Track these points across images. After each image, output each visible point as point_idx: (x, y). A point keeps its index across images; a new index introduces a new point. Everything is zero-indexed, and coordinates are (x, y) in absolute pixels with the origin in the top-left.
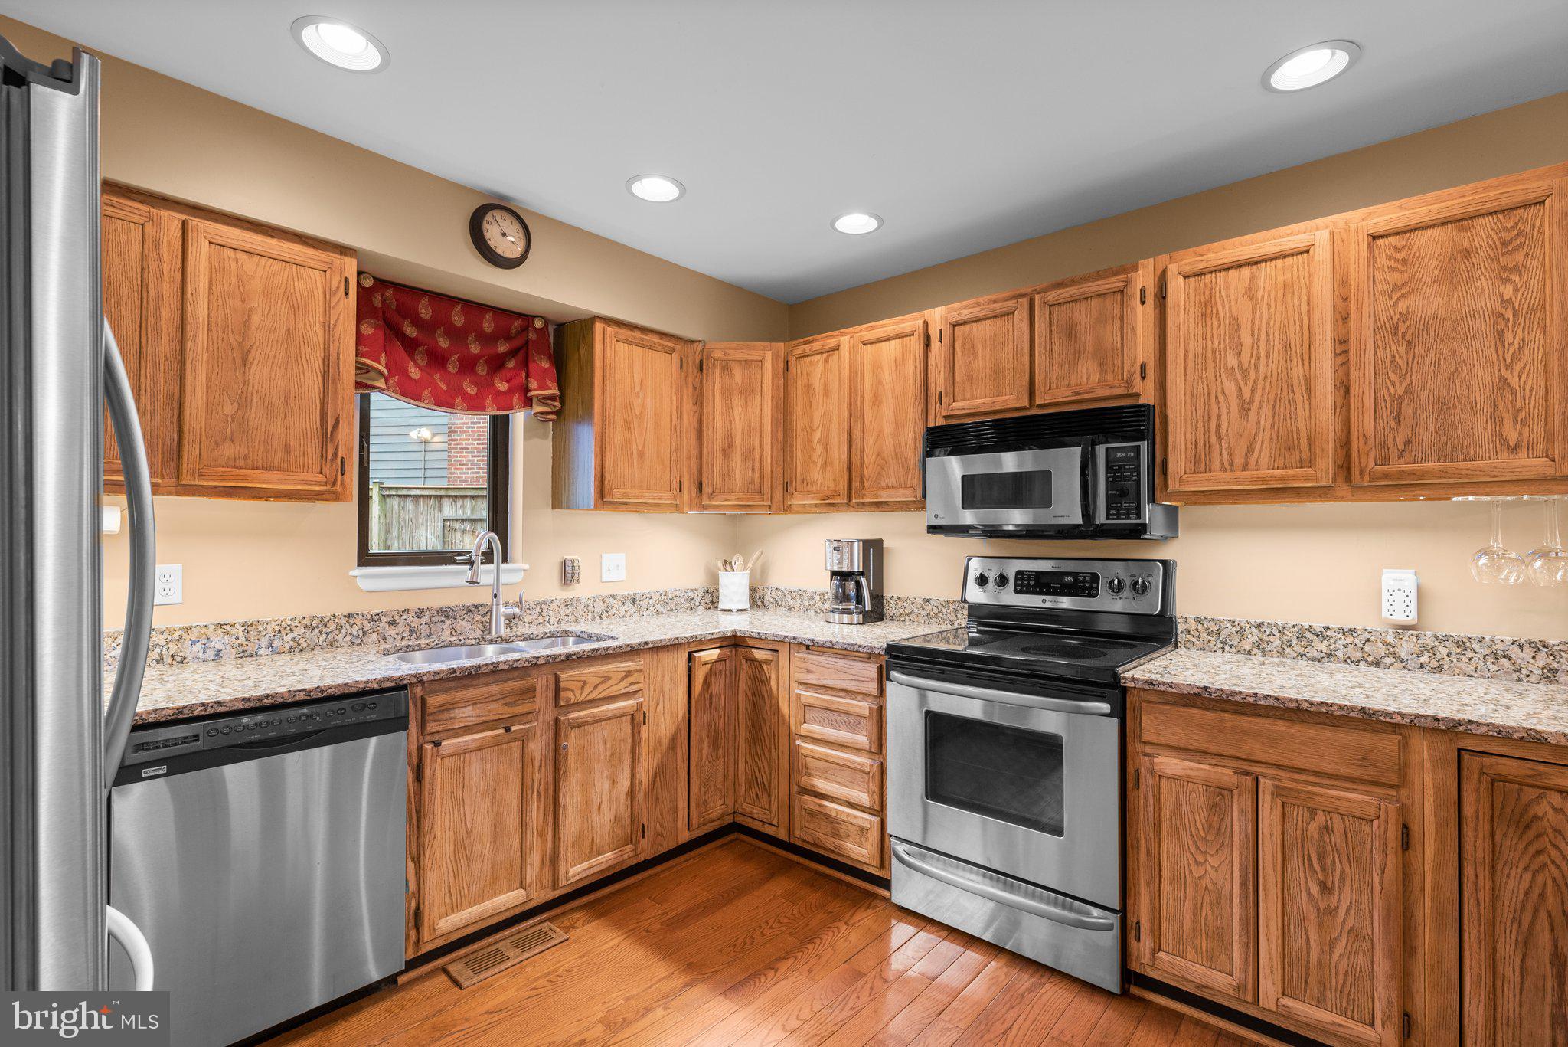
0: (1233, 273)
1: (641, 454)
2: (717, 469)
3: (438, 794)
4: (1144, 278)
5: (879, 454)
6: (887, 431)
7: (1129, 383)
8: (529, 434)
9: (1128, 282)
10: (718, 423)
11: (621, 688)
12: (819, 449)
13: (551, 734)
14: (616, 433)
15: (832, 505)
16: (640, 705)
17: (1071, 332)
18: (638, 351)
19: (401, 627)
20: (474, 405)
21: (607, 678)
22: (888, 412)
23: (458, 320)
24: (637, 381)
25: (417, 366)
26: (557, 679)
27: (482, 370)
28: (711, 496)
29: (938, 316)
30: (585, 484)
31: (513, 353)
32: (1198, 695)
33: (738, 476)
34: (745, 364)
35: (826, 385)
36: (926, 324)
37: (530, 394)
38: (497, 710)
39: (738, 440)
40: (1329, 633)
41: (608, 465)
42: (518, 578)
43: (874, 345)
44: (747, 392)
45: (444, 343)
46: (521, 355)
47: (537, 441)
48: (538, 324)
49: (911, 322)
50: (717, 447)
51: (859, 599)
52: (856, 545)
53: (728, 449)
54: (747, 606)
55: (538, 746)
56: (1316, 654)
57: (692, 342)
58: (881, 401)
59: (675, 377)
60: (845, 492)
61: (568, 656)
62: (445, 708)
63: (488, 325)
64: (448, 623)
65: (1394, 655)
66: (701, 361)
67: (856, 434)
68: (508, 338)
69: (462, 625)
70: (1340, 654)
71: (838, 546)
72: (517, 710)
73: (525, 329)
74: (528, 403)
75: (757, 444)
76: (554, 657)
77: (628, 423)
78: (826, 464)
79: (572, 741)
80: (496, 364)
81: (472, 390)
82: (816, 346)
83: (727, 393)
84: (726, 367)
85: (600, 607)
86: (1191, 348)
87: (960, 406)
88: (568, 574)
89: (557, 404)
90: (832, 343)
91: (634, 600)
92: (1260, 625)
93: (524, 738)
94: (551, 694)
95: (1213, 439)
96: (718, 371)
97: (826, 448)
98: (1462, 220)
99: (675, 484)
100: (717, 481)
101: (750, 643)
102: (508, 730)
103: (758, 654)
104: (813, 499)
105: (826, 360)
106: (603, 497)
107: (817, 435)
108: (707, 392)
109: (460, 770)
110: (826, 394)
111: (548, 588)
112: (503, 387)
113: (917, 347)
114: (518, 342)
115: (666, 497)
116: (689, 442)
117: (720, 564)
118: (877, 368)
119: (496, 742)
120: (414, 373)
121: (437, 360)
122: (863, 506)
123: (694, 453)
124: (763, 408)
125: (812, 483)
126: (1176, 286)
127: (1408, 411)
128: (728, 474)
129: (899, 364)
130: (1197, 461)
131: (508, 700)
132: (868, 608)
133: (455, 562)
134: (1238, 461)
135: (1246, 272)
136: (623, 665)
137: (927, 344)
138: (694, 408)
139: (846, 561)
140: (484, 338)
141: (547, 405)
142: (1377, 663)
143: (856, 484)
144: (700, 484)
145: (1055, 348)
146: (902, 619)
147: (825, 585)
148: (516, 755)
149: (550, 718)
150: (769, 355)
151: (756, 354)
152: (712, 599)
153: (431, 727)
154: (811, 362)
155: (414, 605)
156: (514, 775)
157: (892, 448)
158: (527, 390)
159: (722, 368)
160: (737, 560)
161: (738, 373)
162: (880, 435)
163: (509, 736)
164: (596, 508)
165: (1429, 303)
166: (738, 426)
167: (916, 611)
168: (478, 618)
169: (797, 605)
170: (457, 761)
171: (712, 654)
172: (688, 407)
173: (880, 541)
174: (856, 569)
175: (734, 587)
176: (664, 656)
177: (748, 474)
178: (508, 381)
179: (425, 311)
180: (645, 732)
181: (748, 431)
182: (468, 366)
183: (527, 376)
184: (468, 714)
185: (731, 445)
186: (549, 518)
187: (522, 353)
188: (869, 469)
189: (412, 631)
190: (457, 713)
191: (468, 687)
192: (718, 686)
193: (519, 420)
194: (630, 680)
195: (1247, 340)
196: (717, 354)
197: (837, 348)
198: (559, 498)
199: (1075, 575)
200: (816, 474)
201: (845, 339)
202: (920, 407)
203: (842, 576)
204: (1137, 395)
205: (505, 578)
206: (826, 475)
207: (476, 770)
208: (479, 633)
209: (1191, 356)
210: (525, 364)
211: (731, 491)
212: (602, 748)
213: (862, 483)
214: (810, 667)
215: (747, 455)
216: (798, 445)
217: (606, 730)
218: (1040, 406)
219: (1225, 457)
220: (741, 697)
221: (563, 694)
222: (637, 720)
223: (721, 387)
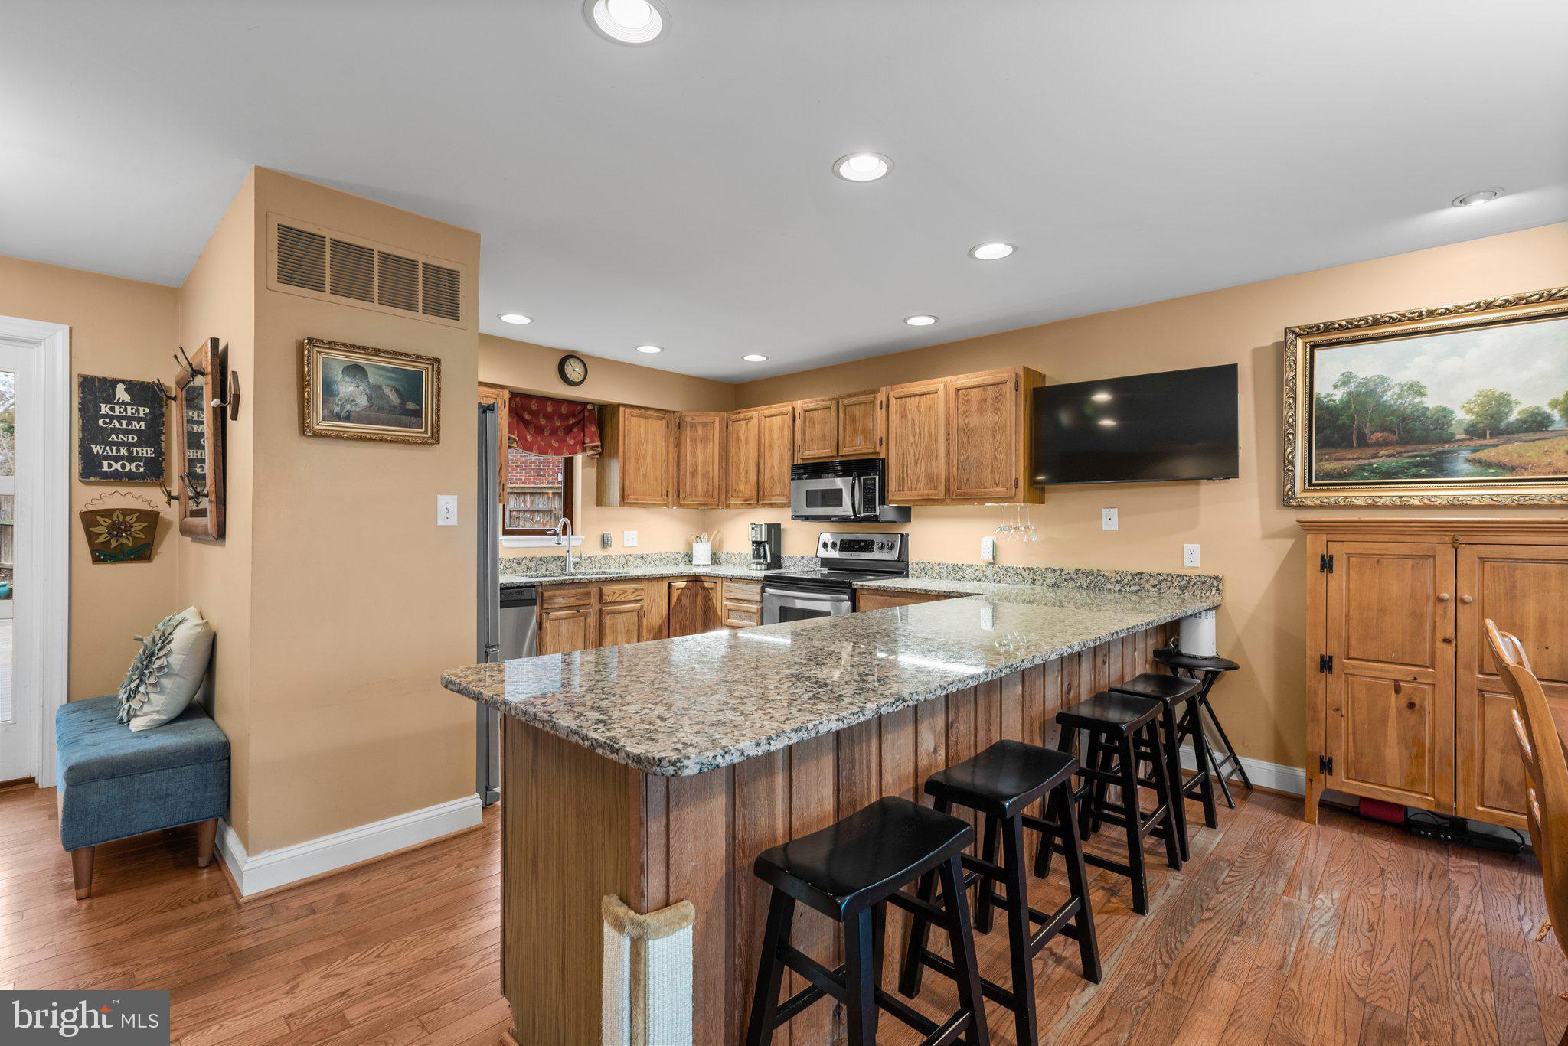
0: (913, 398)
1: (645, 477)
2: (688, 484)
3: (549, 636)
4: (880, 397)
5: (771, 477)
6: (776, 464)
7: (875, 448)
8: (584, 466)
9: (875, 398)
10: (688, 458)
11: (633, 597)
12: (743, 473)
13: (598, 616)
14: (631, 465)
15: (750, 504)
16: (642, 607)
17: (853, 420)
18: (643, 420)
19: (523, 566)
20: (557, 452)
21: (625, 592)
22: (776, 455)
23: (549, 409)
24: (643, 436)
25: (530, 434)
26: (601, 590)
27: (560, 433)
28: (684, 499)
29: (799, 405)
30: (614, 493)
31: (577, 423)
32: (877, 589)
33: (700, 488)
34: (704, 425)
35: (747, 438)
36: (793, 409)
37: (585, 445)
38: (573, 601)
39: (700, 468)
40: (964, 567)
41: (627, 483)
42: (579, 543)
43: (770, 418)
44: (705, 440)
45: (543, 422)
46: (581, 424)
47: (588, 469)
48: (590, 407)
49: (787, 407)
50: (688, 471)
51: (765, 557)
52: (763, 526)
53: (694, 473)
54: (710, 563)
55: (592, 621)
56: (959, 577)
57: (674, 412)
58: (773, 449)
59: (664, 432)
60: (755, 497)
61: (606, 579)
62: (551, 598)
63: (564, 410)
64: (545, 565)
65: (985, 576)
66: (679, 423)
67: (761, 466)
68: (574, 416)
69: (552, 566)
70: (967, 576)
71: (754, 527)
72: (582, 603)
73: (583, 410)
74: (584, 450)
75: (711, 469)
76: (600, 579)
77: (637, 460)
78: (746, 482)
79: (608, 621)
80: (568, 430)
81: (556, 445)
82: (742, 416)
83: (694, 441)
84: (693, 426)
85: (623, 561)
86: (898, 432)
87: (808, 454)
88: (605, 542)
89: (600, 450)
90: (749, 415)
91: (642, 558)
92: (939, 565)
93: (585, 616)
94: (598, 596)
95: (905, 476)
96: (688, 428)
97: (747, 473)
98: (984, 386)
99: (664, 492)
100: (688, 490)
101: (703, 579)
102: (578, 611)
103: (707, 585)
104: (740, 500)
105: (747, 424)
106: (624, 500)
107: (743, 465)
108: (682, 440)
109: (558, 627)
110: (747, 443)
111: (594, 549)
112: (572, 442)
113: (789, 421)
114: (578, 419)
115: (659, 500)
116: (672, 468)
117: (694, 538)
118: (771, 430)
119: (573, 617)
120: (529, 438)
121: (539, 430)
122: (764, 505)
123: (675, 475)
124: (714, 449)
125: (740, 492)
126: (893, 401)
127: (968, 467)
128: (694, 486)
129: (781, 429)
130: (900, 486)
131: (579, 597)
132: (769, 561)
133: (546, 534)
134: (914, 487)
135: (917, 398)
136: (634, 586)
137: (794, 420)
138: (675, 449)
139: (758, 536)
140: (563, 418)
141: (594, 450)
142: (980, 580)
143: (761, 493)
144: (679, 492)
145: (847, 427)
146: (791, 568)
147: (749, 549)
148: (582, 624)
149: (598, 608)
150: (717, 419)
151: (709, 419)
152: (689, 558)
153: (546, 606)
154: (740, 425)
155: (529, 556)
156: (581, 633)
157: (778, 474)
158: (584, 443)
159: (691, 427)
160: (704, 536)
161: (700, 429)
162: (772, 467)
163: (578, 614)
164: (620, 506)
165: (974, 421)
166: (700, 460)
167: (798, 562)
168: (559, 563)
169: (738, 562)
170: (556, 622)
171: (683, 584)
172: (671, 449)
173: (779, 525)
174: (763, 540)
175: (702, 552)
176: (655, 583)
177: (706, 486)
178: (574, 439)
179: (534, 406)
180: (645, 621)
181: (705, 462)
182: (554, 432)
183: (584, 436)
184: (560, 602)
185: (696, 470)
186: (596, 511)
187: (582, 424)
188: (767, 486)
189: (528, 568)
190: (556, 600)
191: (560, 590)
192: (685, 602)
193: (579, 459)
194: (637, 593)
195: (917, 430)
196: (688, 419)
197: (752, 418)
198: (600, 500)
199: (865, 541)
200: (742, 487)
201: (755, 413)
202: (791, 453)
203: (758, 544)
204: (878, 453)
205: (573, 543)
206: (746, 488)
207: (564, 627)
208: (559, 571)
209: (898, 435)
210: (583, 429)
211: (696, 496)
212: (623, 626)
213: (764, 492)
214: (730, 589)
215: (705, 476)
216: (733, 470)
217: (625, 617)
218: (842, 456)
219: (909, 484)
220: (699, 608)
221: (603, 597)
222: (640, 614)
223: (691, 437)
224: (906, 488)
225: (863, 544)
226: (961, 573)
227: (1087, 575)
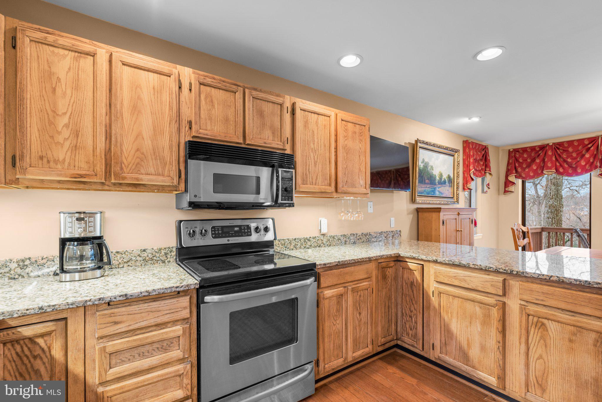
0: (313, 114)
4: (287, 103)
5: (138, 150)
7: (284, 145)
9: (282, 102)
12: (65, 133)
15: (84, 183)
17: (262, 114)
29: (188, 74)
35: (76, 79)
36: (178, 74)
40: (311, 239)
43: (133, 69)
49: (166, 67)
52: (98, 216)
56: (308, 246)
58: (140, 112)
60: (101, 173)
65: (323, 243)
67: (115, 130)
70: (313, 245)
71: (82, 217)
78: (75, 147)
86: (302, 138)
87: (203, 133)
90: (87, 48)
95: (308, 173)
97: (76, 134)
98: (354, 124)
104: (57, 175)
105: (77, 59)
107: (63, 121)
110: (76, 88)
113: (174, 86)
122: (120, 186)
125: (56, 162)
126: (298, 112)
129: (157, 91)
130: (303, 180)
134: (314, 182)
135: (316, 116)
137: (180, 87)
139: (89, 229)
143: (115, 167)
146: (121, 266)
157: (151, 147)
162: (138, 135)
165: (350, 144)
167: (134, 258)
174: (98, 235)
188: (129, 159)
195: (316, 140)
199: (240, 226)
200: (61, 154)
204: (285, 150)
206: (76, 156)
209: (302, 140)
213: (122, 167)
218: (248, 145)
219: (311, 180)
224: (308, 182)
225: (236, 229)
226: (309, 243)
227: (366, 235)
